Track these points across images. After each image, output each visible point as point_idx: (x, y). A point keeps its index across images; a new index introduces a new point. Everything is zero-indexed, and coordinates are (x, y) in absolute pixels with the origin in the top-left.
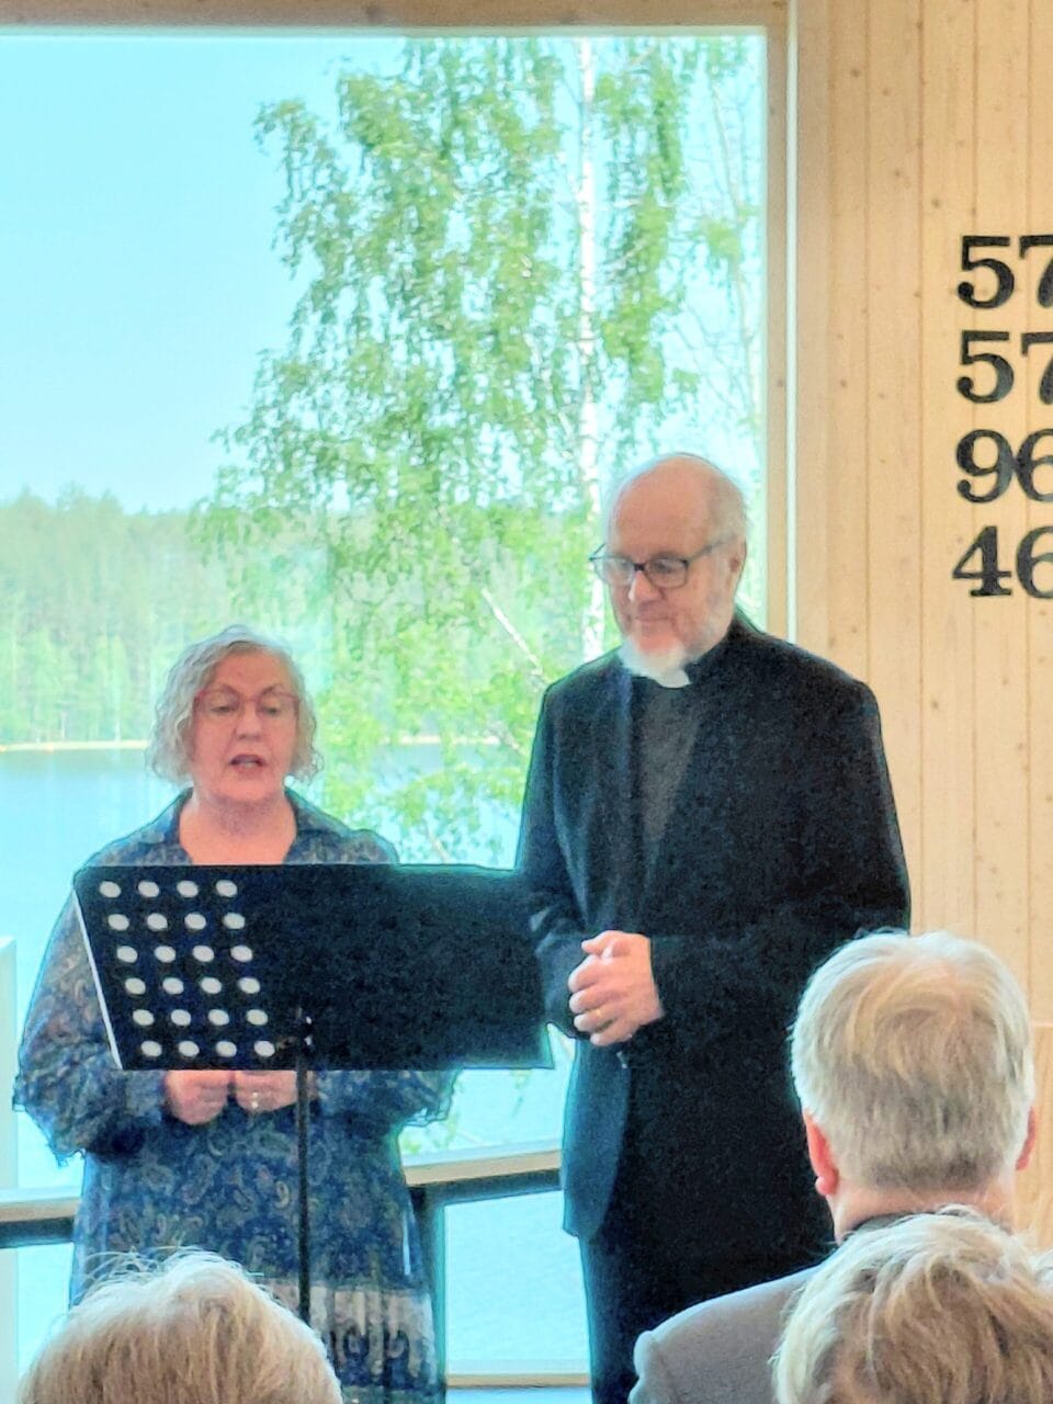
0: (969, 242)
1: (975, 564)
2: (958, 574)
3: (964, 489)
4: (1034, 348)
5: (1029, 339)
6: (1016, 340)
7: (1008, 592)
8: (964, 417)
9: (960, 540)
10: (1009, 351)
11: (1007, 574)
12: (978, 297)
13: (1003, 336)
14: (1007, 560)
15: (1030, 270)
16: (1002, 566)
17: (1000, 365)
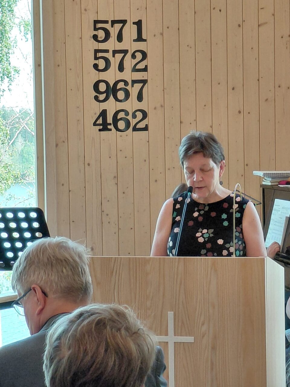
0: (96, 22)
1: (100, 121)
2: (95, 124)
3: (96, 98)
4: (116, 55)
5: (115, 52)
6: (111, 53)
7: (110, 130)
8: (95, 76)
9: (95, 114)
10: (109, 55)
11: (110, 124)
12: (99, 39)
13: (107, 51)
14: (110, 120)
15: (114, 31)
16: (108, 122)
17: (107, 60)
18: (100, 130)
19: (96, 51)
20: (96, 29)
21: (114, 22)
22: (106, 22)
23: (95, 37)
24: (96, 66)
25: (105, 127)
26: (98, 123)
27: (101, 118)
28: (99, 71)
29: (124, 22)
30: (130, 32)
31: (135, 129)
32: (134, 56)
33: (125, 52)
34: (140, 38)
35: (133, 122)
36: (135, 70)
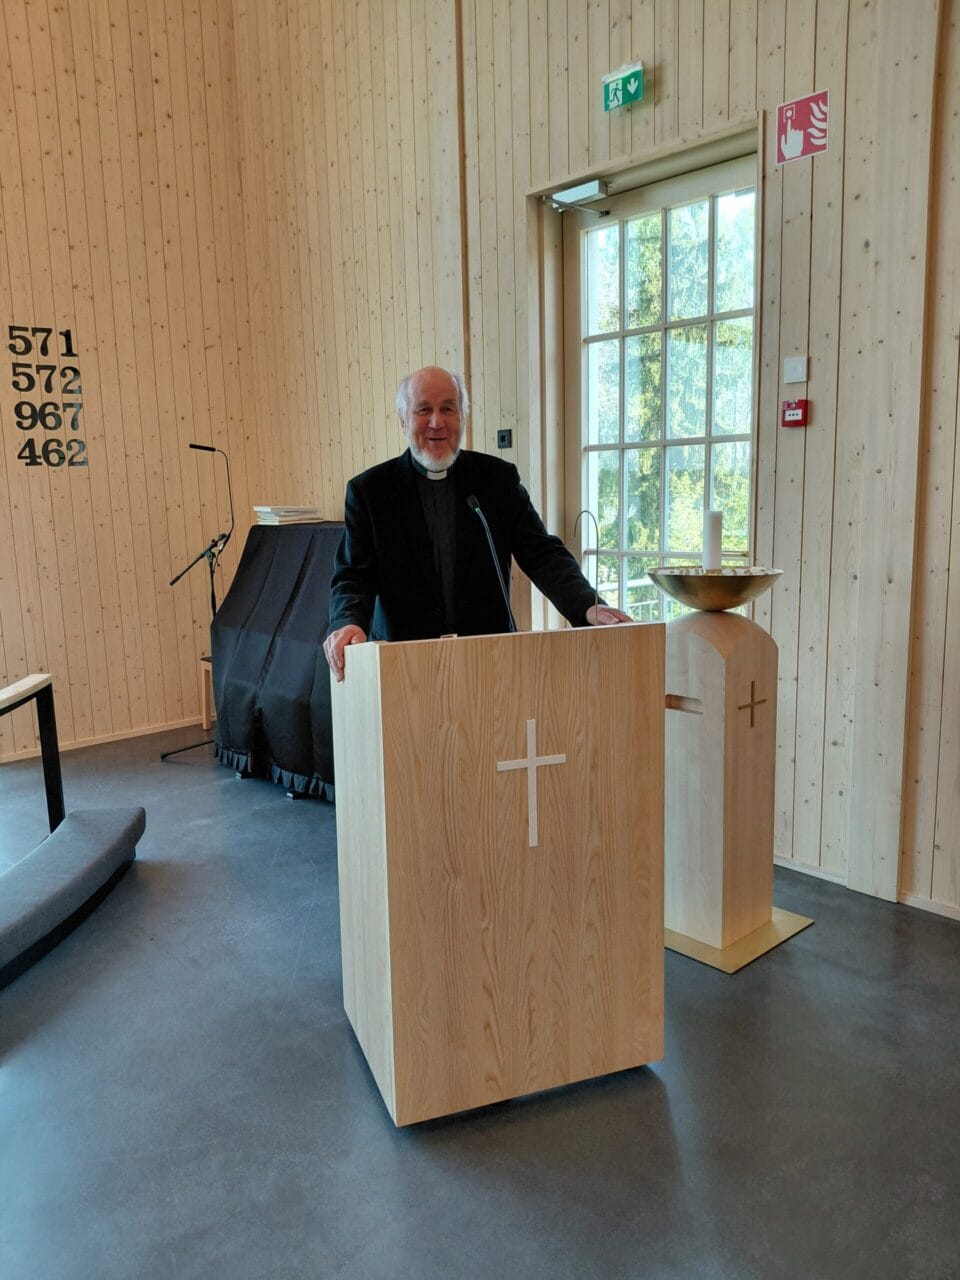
0: (12, 329)
1: (27, 453)
2: (20, 457)
3: (19, 424)
4: (41, 371)
5: (39, 368)
6: (34, 367)
7: (40, 464)
8: (17, 397)
9: (20, 444)
10: (32, 371)
11: (40, 457)
12: (18, 350)
13: (29, 366)
14: (39, 451)
15: (37, 341)
16: (37, 454)
17: (29, 377)
18: (27, 464)
19: (15, 365)
20: (12, 337)
21: (35, 331)
22: (26, 329)
23: (12, 348)
24: (16, 384)
25: (33, 461)
26: (24, 455)
27: (27, 450)
28: (21, 390)
29: (49, 331)
30: (57, 344)
31: (71, 463)
32: (63, 374)
33: (53, 368)
34: (69, 352)
35: (68, 455)
36: (65, 391)
